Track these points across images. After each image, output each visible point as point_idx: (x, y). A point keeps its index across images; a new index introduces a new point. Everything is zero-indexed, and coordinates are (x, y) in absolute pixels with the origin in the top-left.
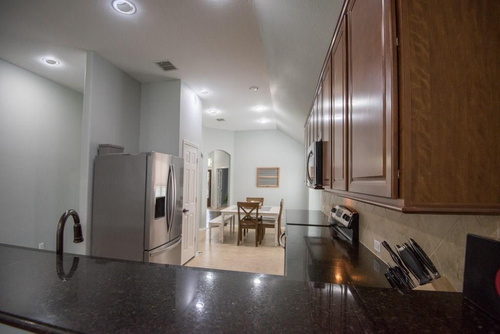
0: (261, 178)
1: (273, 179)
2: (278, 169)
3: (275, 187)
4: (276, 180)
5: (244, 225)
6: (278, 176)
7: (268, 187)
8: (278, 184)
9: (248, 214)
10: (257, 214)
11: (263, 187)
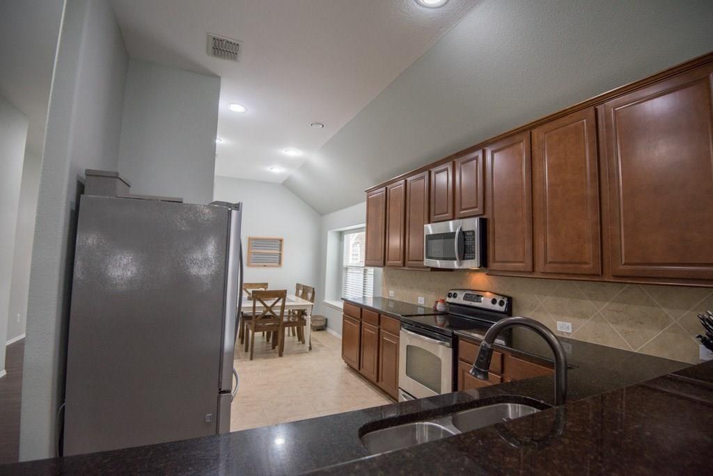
0: (254, 253)
1: (273, 254)
2: (281, 240)
3: (277, 267)
4: (278, 257)
5: (260, 327)
6: (281, 250)
7: (265, 266)
8: (280, 263)
9: (269, 309)
10: (283, 307)
11: (258, 266)
